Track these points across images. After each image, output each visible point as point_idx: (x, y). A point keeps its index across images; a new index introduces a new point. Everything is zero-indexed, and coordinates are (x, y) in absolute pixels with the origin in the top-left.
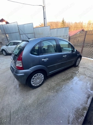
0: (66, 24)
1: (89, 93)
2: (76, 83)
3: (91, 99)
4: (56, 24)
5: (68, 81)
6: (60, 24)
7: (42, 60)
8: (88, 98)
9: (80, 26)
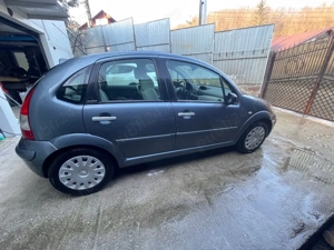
0: (271, 15)
1: (305, 222)
2: (268, 187)
3: (307, 237)
4: (238, 15)
5: (244, 177)
6: (249, 15)
7: (94, 118)
8: (298, 232)
9: (320, 19)
